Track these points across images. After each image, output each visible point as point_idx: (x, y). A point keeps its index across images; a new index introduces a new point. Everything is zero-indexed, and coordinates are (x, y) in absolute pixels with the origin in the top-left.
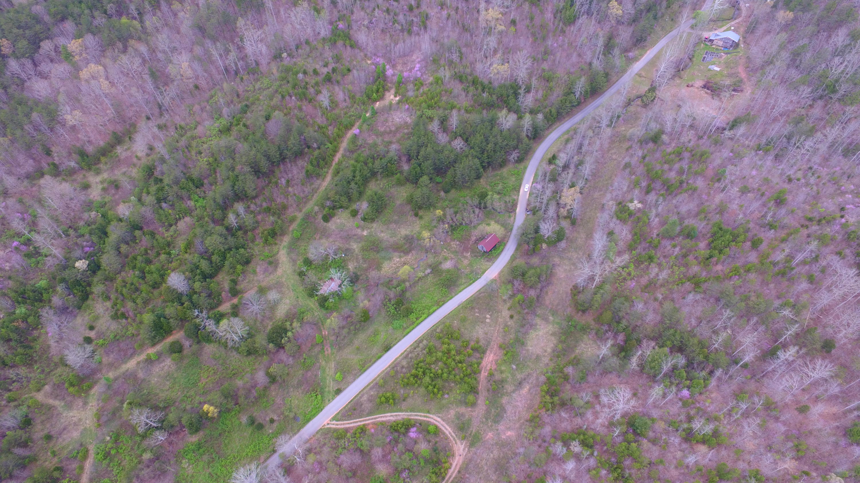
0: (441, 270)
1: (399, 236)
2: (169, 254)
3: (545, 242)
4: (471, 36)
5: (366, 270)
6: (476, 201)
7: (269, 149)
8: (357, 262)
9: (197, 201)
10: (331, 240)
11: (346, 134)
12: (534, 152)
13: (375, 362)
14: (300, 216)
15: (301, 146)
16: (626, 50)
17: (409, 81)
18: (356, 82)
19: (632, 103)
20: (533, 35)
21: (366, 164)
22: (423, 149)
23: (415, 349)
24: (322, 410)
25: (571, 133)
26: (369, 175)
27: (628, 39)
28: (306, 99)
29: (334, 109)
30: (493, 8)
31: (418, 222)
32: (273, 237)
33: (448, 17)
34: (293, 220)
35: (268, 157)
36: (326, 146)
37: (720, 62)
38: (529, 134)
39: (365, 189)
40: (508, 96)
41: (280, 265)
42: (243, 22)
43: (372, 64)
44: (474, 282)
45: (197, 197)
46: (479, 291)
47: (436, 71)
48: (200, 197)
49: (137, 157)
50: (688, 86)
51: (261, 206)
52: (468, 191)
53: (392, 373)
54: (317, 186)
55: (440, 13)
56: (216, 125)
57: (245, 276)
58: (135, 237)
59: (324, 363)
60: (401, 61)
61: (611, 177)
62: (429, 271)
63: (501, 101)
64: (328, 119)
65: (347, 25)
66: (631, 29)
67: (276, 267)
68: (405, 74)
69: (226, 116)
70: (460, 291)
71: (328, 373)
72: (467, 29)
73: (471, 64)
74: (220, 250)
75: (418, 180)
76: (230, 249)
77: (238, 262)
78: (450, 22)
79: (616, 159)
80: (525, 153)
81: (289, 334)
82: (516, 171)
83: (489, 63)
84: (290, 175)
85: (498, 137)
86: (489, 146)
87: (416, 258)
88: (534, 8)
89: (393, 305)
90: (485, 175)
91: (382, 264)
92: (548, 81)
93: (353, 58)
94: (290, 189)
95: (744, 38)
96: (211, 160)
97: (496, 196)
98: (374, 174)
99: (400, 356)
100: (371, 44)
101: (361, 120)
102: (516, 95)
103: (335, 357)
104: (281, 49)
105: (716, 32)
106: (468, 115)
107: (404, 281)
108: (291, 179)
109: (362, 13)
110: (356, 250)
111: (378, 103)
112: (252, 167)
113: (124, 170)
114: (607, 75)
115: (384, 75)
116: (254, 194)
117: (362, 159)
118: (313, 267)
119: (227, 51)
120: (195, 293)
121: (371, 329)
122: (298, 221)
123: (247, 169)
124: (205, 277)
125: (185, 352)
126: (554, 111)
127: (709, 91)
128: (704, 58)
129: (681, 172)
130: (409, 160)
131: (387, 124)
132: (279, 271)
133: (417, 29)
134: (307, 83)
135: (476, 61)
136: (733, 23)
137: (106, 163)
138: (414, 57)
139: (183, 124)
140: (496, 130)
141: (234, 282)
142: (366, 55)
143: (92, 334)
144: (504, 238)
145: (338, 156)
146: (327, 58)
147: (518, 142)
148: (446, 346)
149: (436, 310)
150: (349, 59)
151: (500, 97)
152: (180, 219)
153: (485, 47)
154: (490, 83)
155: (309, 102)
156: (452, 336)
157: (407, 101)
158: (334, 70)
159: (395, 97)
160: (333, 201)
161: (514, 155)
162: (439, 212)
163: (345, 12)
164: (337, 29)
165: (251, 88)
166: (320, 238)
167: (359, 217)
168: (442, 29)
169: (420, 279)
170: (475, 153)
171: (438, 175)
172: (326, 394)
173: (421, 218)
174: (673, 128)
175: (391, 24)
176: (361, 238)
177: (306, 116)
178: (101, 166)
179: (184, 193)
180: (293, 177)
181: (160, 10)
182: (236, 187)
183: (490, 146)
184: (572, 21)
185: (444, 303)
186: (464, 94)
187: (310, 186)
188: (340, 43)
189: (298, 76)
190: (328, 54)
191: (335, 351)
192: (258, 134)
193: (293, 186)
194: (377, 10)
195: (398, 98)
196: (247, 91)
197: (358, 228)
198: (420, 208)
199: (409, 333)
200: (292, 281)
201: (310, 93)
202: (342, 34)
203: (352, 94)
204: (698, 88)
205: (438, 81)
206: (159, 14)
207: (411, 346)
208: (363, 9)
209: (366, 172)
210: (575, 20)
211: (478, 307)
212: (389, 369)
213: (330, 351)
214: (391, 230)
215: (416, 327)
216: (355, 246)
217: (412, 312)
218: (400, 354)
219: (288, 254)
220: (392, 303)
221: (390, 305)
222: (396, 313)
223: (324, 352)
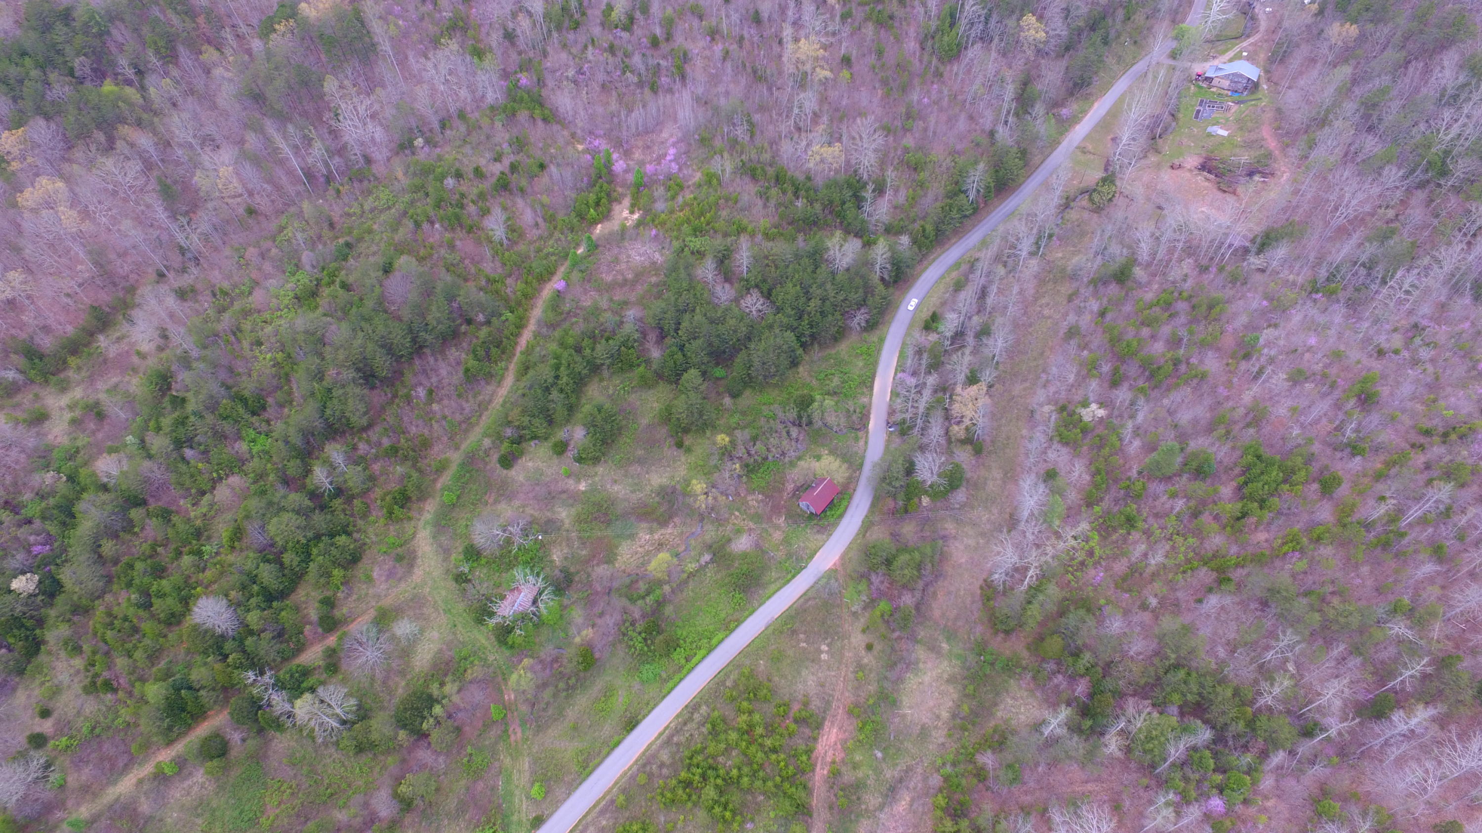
0: (730, 555)
1: (648, 488)
2: (199, 553)
3: (926, 492)
4: (770, 89)
5: (587, 561)
6: (793, 414)
7: (390, 333)
8: (568, 545)
9: (253, 441)
10: (517, 503)
11: (540, 290)
12: (898, 307)
13: (608, 754)
14: (456, 457)
15: (454, 321)
16: (1056, 104)
17: (656, 182)
18: (556, 188)
19: (1072, 204)
20: (885, 83)
21: (578, 350)
22: (687, 316)
23: (685, 724)
25: (964, 267)
26: (585, 372)
27: (1059, 83)
28: (461, 226)
29: (516, 243)
30: (807, 37)
31: (683, 459)
32: (402, 507)
33: (726, 55)
34: (442, 468)
35: (388, 348)
36: (503, 318)
37: (1227, 120)
38: (886, 277)
39: (578, 398)
40: (844, 203)
41: (419, 561)
42: (336, 83)
43: (587, 151)
44: (794, 577)
45: (252, 433)
46: (805, 594)
47: (707, 160)
48: (260, 433)
49: (139, 353)
50: (1172, 167)
51: (379, 444)
52: (777, 392)
53: (642, 779)
54: (487, 398)
55: (710, 48)
56: (289, 286)
57: (351, 589)
58: (131, 521)
59: (508, 761)
60: (640, 143)
61: (1042, 354)
62: (707, 557)
63: (831, 213)
64: (504, 264)
65: (535, 79)
66: (1063, 64)
67: (411, 566)
68: (649, 168)
69: (308, 267)
70: (769, 597)
71: (516, 782)
72: (761, 77)
73: (771, 144)
74: (298, 542)
75: (680, 375)
76: (318, 537)
77: (335, 563)
78: (729, 65)
79: (1050, 317)
80: (879, 313)
81: (437, 710)
82: (864, 349)
83: (804, 143)
84: (434, 380)
85: (829, 286)
86: (812, 304)
87: (682, 533)
88: (882, 31)
89: (640, 633)
90: (807, 358)
91: (617, 547)
92: (915, 169)
93: (549, 141)
94: (435, 407)
95: (1267, 71)
96: (280, 356)
97: (829, 402)
98: (595, 369)
99: (657, 739)
100: (582, 113)
101: (568, 263)
102: (859, 201)
103: (529, 748)
104: (411, 130)
105: (1216, 62)
106: (770, 244)
107: (660, 583)
108: (437, 387)
109: (564, 56)
110: (567, 521)
111: (599, 226)
112: (358, 370)
113: (115, 380)
114: (1023, 154)
115: (610, 172)
116: (364, 421)
117: (570, 341)
118: (483, 561)
119: (308, 142)
120: (251, 633)
121: (599, 684)
122: (453, 469)
123: (349, 374)
124: (270, 597)
125: (234, 753)
126: (929, 228)
127: (1212, 177)
128: (1198, 112)
129: (1175, 342)
130: (662, 336)
131: (618, 268)
132: (418, 573)
133: (668, 80)
134: (463, 196)
135: (780, 137)
136: (1245, 44)
137: (79, 368)
138: (665, 135)
139: (226, 285)
140: (823, 268)
141: (329, 603)
142: (573, 135)
143: (47, 727)
144: (849, 483)
145: (526, 337)
146: (500, 145)
147: (866, 293)
148: (745, 717)
149: (723, 639)
150: (541, 145)
151: (829, 206)
152: (220, 479)
153: (796, 110)
154: (809, 178)
155: (469, 232)
156: (755, 695)
157: (653, 221)
158: (513, 168)
159: (632, 212)
160: (518, 427)
161: (860, 318)
162: (722, 439)
163: (531, 54)
164: (517, 87)
165: (355, 209)
166: (496, 502)
167: (570, 454)
168: (714, 79)
169: (691, 575)
170: (785, 320)
171: (717, 364)
172: (513, 828)
173: (689, 450)
174: (1153, 255)
175: (618, 73)
176: (574, 498)
177: (462, 260)
178: (71, 373)
179: (227, 427)
180: (440, 381)
181: (177, 64)
182: (328, 412)
183: (814, 304)
184: (954, 53)
185: (739, 622)
186: (760, 203)
187: (475, 397)
188: (523, 115)
189: (445, 182)
190: (502, 136)
191: (529, 733)
192: (370, 303)
193: (441, 400)
194: (590, 48)
195: (636, 216)
196: (349, 215)
197: (568, 477)
198: (686, 431)
199: (672, 689)
200: (444, 593)
201: (469, 215)
202: (526, 96)
203: (551, 212)
204: (1190, 170)
205: (710, 180)
206: (175, 72)
207: (678, 716)
208: (564, 46)
209: (580, 367)
210: (960, 51)
211: (803, 629)
212: (635, 768)
213: (519, 735)
214: (632, 477)
215: (685, 676)
216: (564, 514)
217: (678, 646)
218: (656, 735)
219: (434, 537)
220: (638, 629)
221: (635, 634)
222: (646, 648)
223: (509, 737)
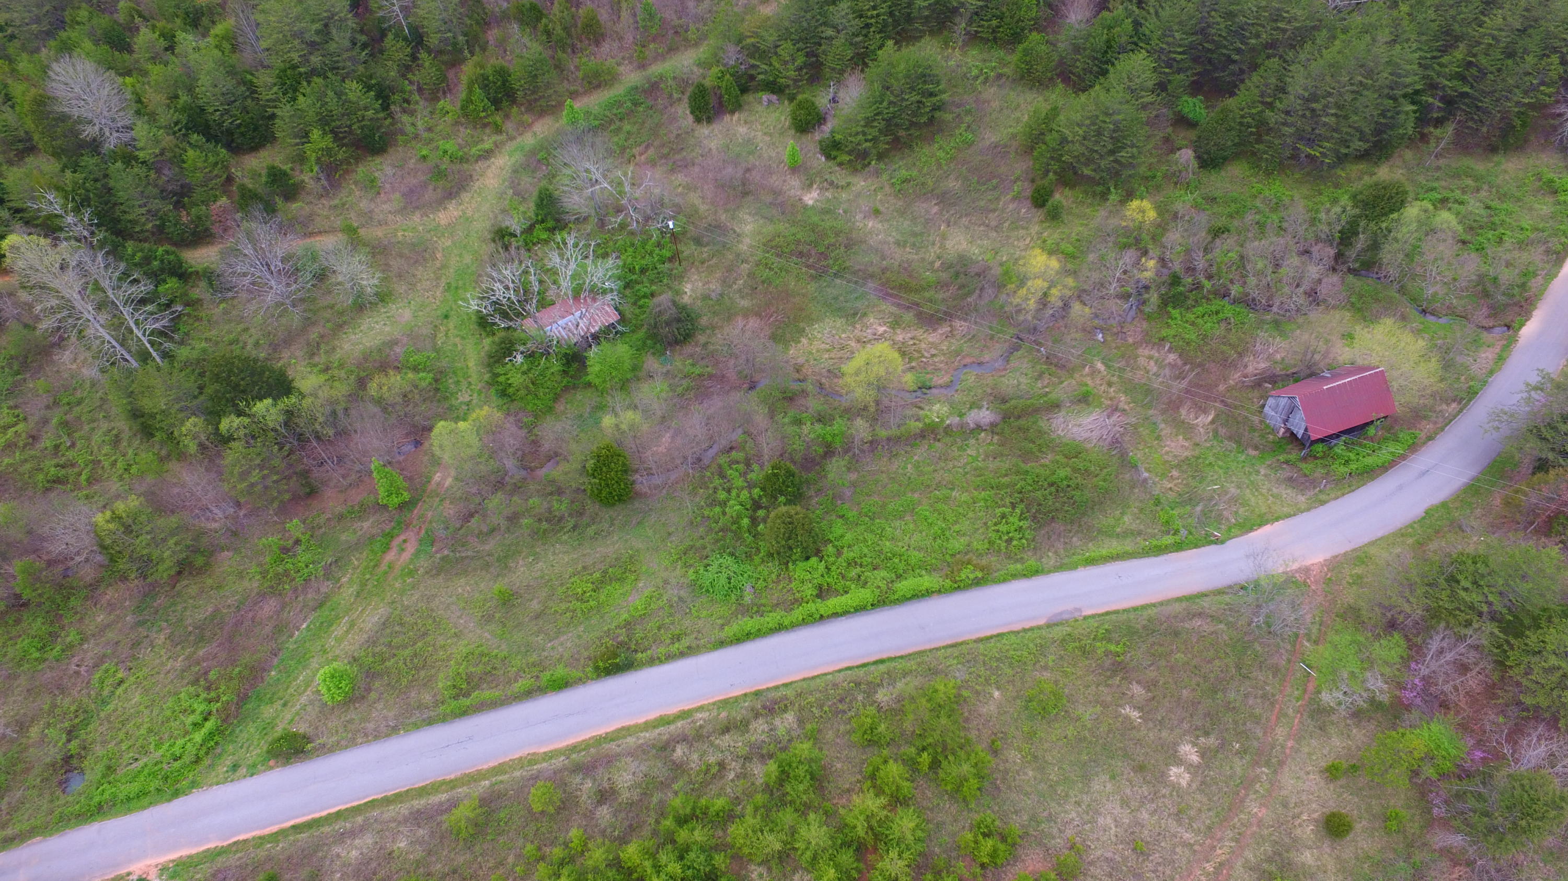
0: (1040, 432)
1: (935, 250)
5: (738, 317)
6: (1334, 219)
8: (724, 281)
10: (680, 178)
13: (529, 694)
14: (631, 78)
23: (726, 730)
24: (176, 794)
31: (1034, 229)
32: (496, 103)
34: (598, 81)
41: (465, 196)
44: (1179, 547)
46: (1190, 598)
52: (1305, 189)
57: (333, 183)
59: (348, 592)
62: (985, 415)
67: (451, 195)
70: (1091, 562)
71: (331, 642)
77: (324, 121)
87: (957, 353)
89: (750, 486)
91: (811, 321)
99: (649, 726)
103: (403, 591)
107: (853, 412)
110: (747, 240)
121: (610, 545)
122: (616, 91)
124: (197, 125)
132: (452, 212)
144: (1425, 412)
148: (872, 803)
149: (928, 594)
156: (935, 765)
162: (1141, 212)
166: (649, 162)
167: (817, 136)
169: (930, 432)
171: (1196, 86)
172: (249, 731)
173: (1054, 216)
176: (785, 208)
191: (423, 563)
197: (794, 171)
198: (1069, 180)
200: (468, 259)
207: (725, 703)
211: (1152, 674)
212: (559, 762)
213: (406, 556)
214: (914, 219)
215: (794, 626)
216: (748, 228)
217: (818, 552)
218: (652, 715)
219: (515, 171)
220: (752, 476)
221: (740, 482)
222: (746, 522)
223: (387, 548)
